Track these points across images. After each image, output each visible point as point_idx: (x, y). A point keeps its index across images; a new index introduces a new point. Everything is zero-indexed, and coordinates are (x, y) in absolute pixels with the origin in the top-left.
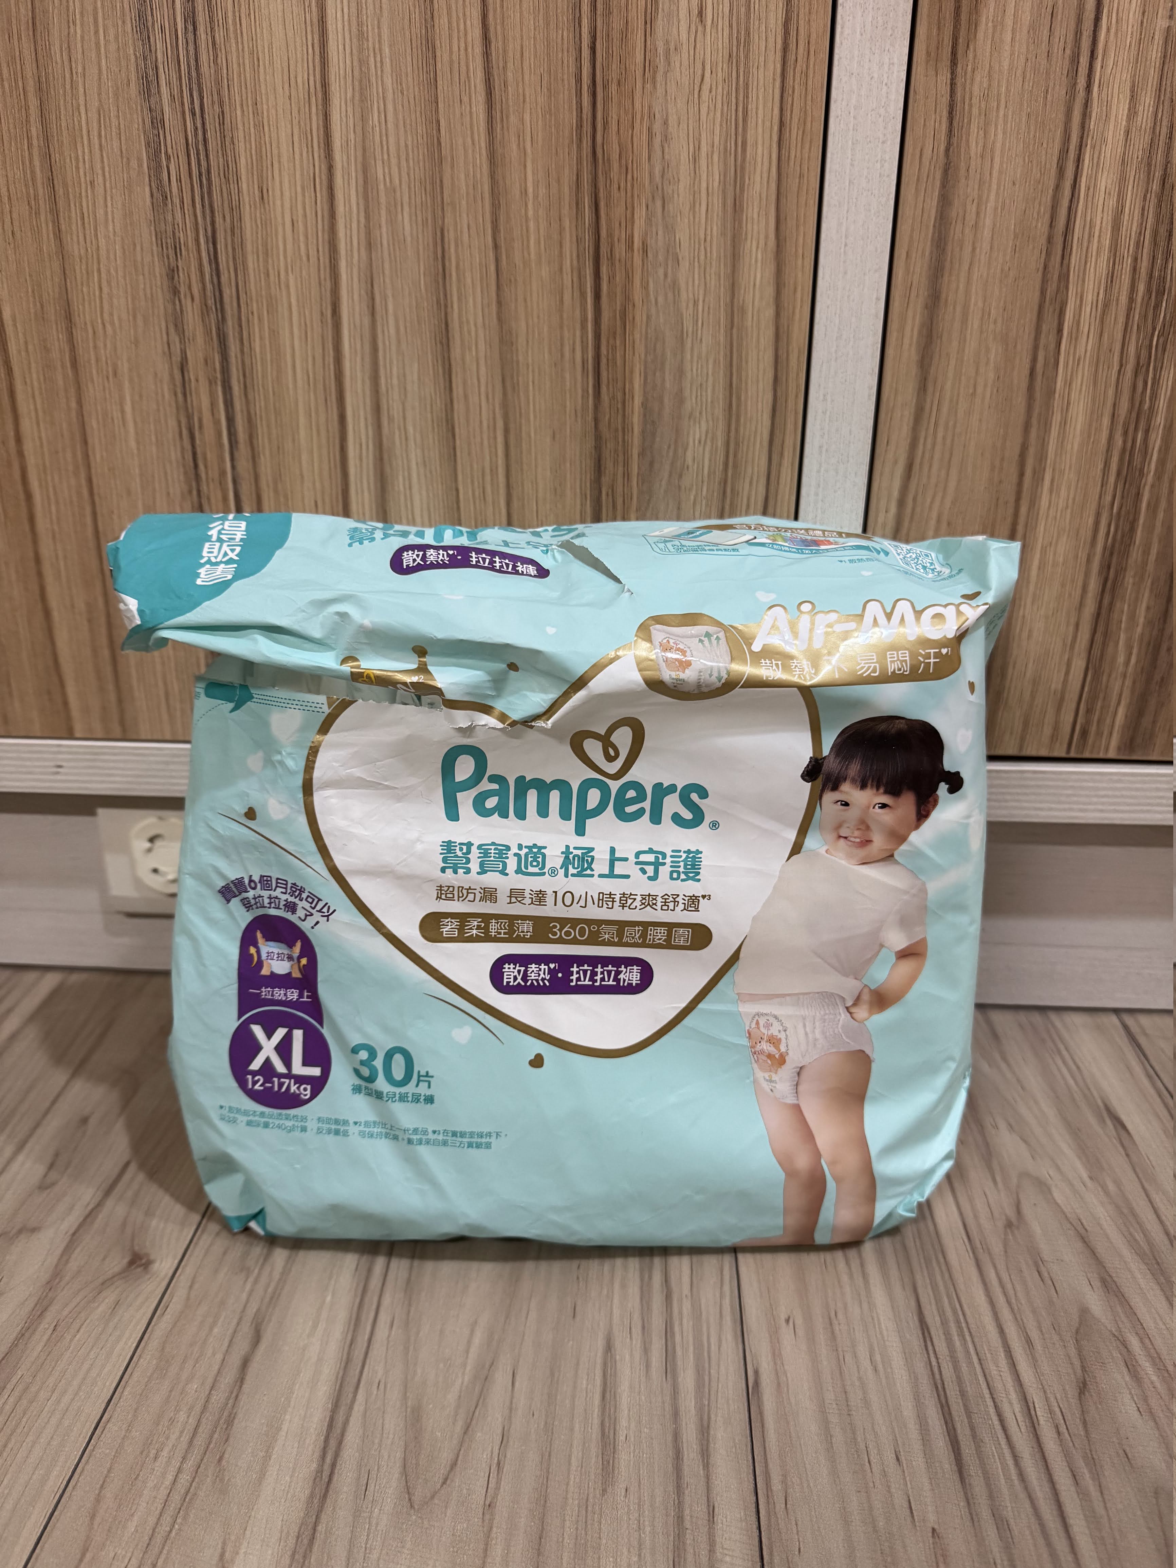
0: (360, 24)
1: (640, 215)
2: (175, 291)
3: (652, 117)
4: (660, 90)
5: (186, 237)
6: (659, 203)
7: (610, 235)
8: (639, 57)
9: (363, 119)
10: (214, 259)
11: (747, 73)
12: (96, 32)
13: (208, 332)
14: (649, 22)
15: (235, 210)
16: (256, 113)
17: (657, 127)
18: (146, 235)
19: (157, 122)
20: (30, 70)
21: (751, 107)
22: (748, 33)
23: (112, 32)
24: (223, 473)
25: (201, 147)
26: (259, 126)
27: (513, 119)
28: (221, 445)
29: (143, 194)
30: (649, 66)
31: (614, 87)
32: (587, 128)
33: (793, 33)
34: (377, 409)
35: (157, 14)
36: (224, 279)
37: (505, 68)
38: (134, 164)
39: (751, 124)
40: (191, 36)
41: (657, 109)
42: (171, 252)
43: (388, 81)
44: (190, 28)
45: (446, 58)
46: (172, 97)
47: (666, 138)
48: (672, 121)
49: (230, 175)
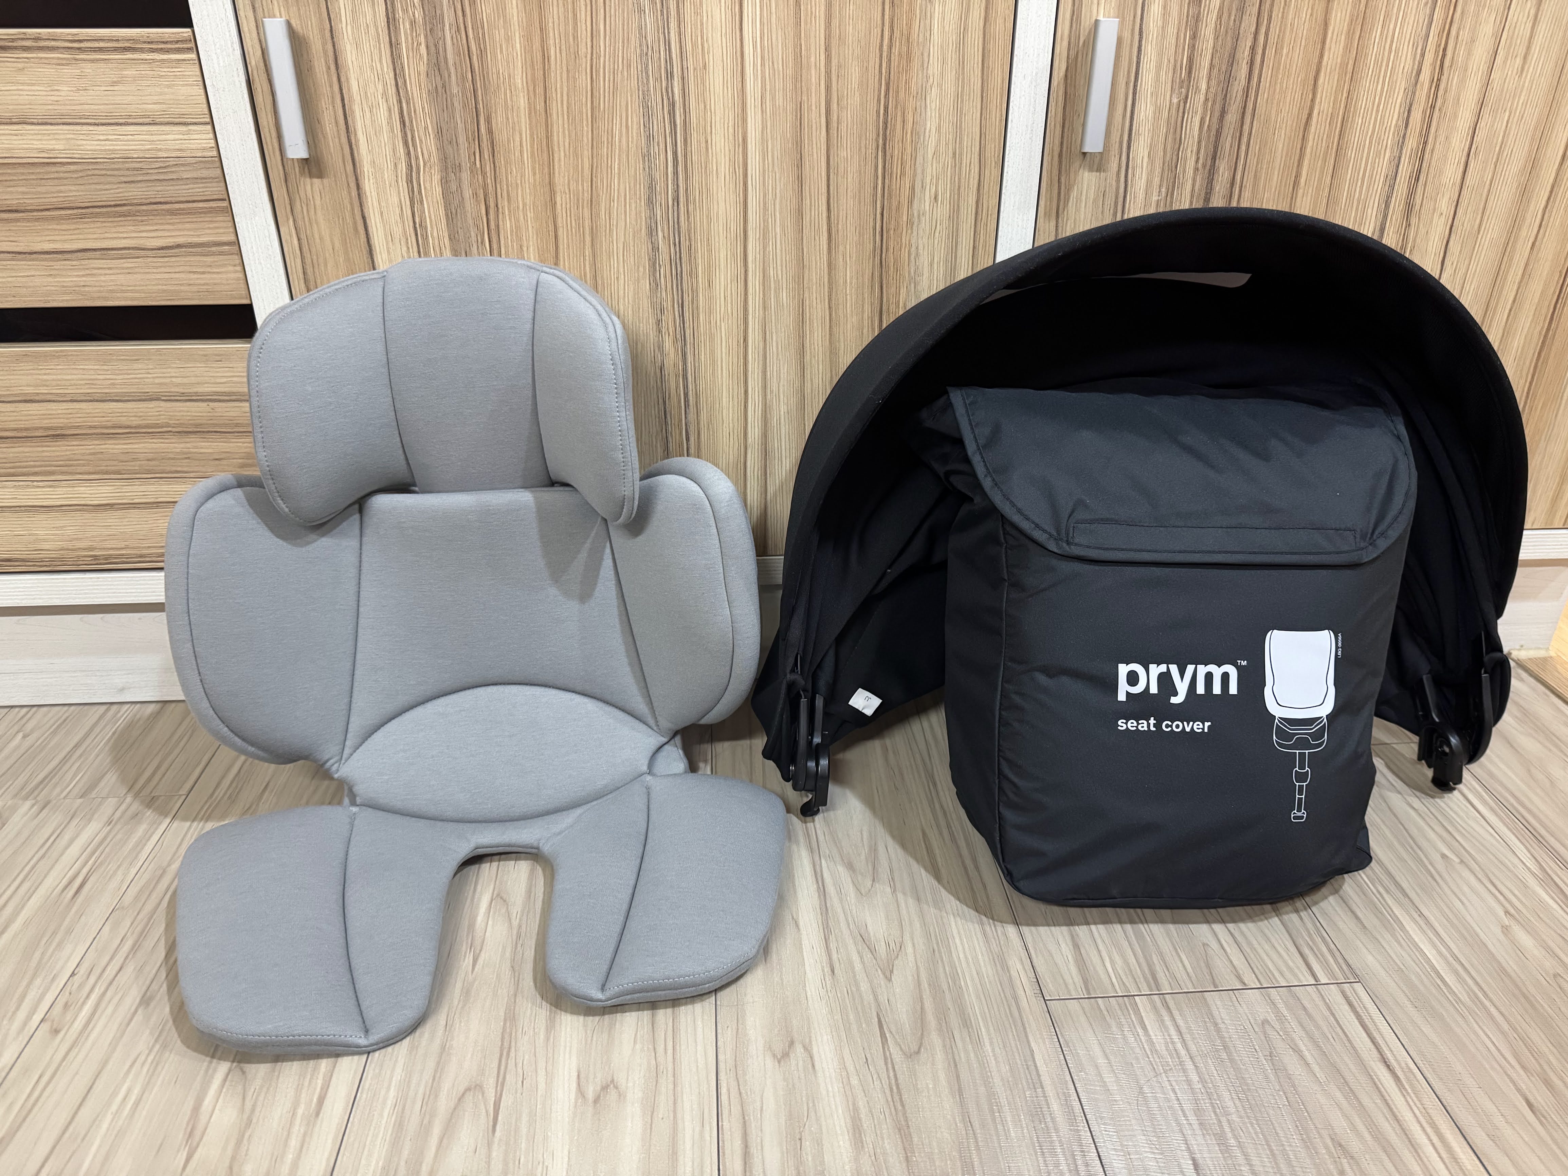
0: (765, 204)
1: (903, 291)
2: (660, 331)
3: (910, 245)
4: (915, 233)
5: (668, 305)
6: (913, 285)
7: (888, 301)
8: (905, 218)
9: (764, 248)
10: (682, 315)
11: (958, 224)
12: (625, 206)
13: (677, 351)
14: (911, 202)
15: (695, 292)
16: (708, 244)
17: (913, 249)
18: (645, 303)
19: (655, 249)
20: (587, 223)
21: (960, 240)
22: (958, 206)
23: (633, 206)
24: (681, 420)
25: (678, 261)
26: (710, 251)
27: (841, 248)
28: (680, 407)
29: (646, 285)
30: (910, 223)
31: (892, 232)
32: (878, 251)
33: (980, 206)
34: (765, 387)
35: (658, 197)
36: (687, 325)
37: (838, 224)
38: (641, 269)
39: (959, 247)
40: (676, 208)
41: (913, 241)
42: (659, 312)
43: (778, 230)
44: (676, 204)
45: (808, 219)
46: (664, 237)
47: (917, 254)
48: (921, 247)
49: (693, 274)
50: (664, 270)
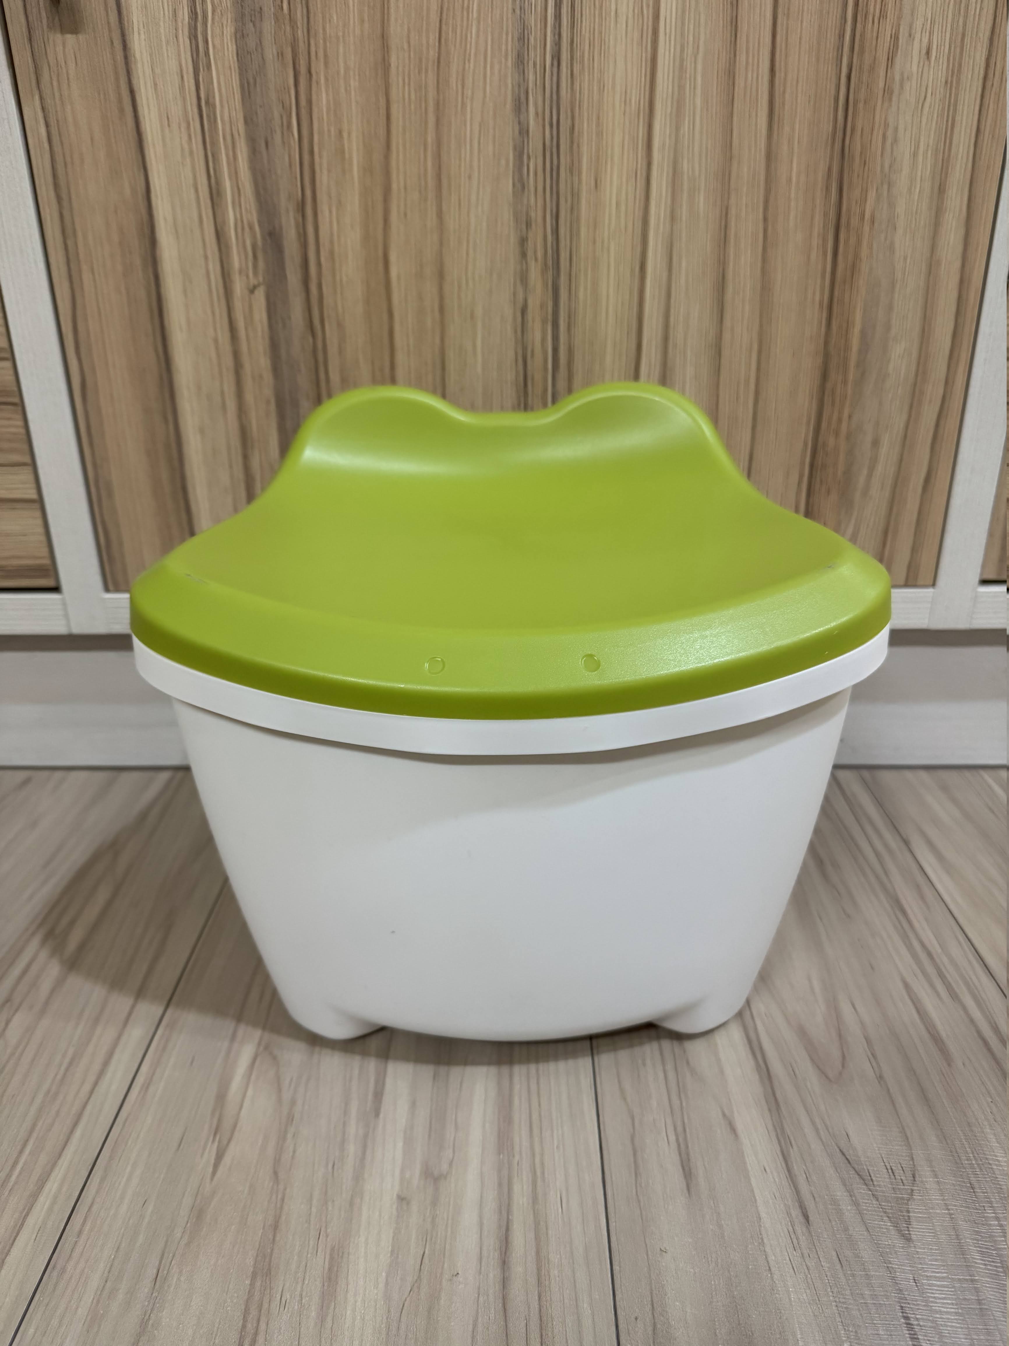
0: (682, 61)
1: (872, 195)
2: (524, 255)
3: (886, 125)
4: (894, 109)
5: (536, 215)
6: (885, 187)
7: (849, 210)
8: (881, 85)
9: (678, 129)
10: (556, 231)
11: (957, 95)
12: (485, 68)
13: (545, 284)
14: (890, 60)
15: (575, 195)
16: (598, 124)
17: (890, 133)
18: (506, 215)
19: (524, 132)
20: (432, 94)
21: (958, 118)
23: (497, 67)
25: (555, 150)
26: (600, 134)
27: (787, 129)
28: (546, 369)
29: (508, 186)
31: (861, 105)
32: (839, 134)
34: (666, 339)
35: (532, 54)
36: (562, 245)
37: (784, 92)
38: (503, 162)
39: (956, 130)
40: (555, 70)
41: (891, 120)
42: (524, 227)
43: (698, 101)
44: (556, 63)
45: (742, 84)
46: (537, 114)
47: (895, 141)
48: (901, 128)
49: (574, 169)
50: (534, 163)
